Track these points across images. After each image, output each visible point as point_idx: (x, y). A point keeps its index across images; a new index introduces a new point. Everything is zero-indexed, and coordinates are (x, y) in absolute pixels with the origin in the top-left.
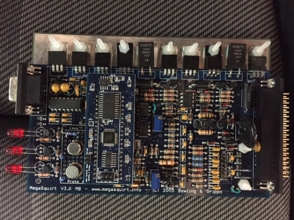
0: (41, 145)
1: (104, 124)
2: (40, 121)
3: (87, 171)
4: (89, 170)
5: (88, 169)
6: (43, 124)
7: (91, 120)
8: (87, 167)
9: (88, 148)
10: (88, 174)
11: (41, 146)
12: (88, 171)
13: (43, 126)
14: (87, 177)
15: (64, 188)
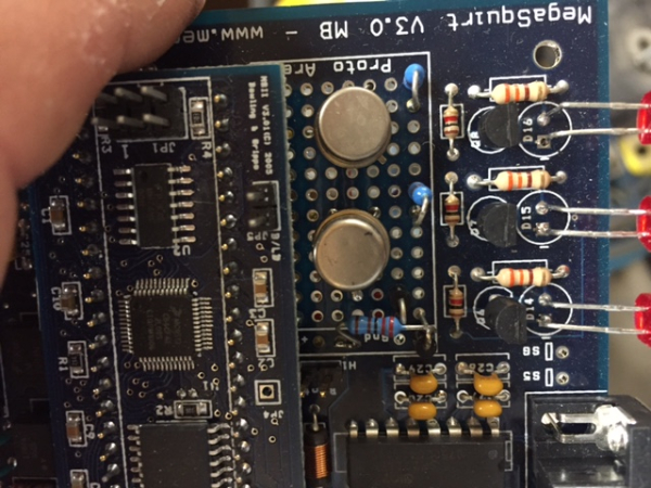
0: (543, 246)
1: (202, 395)
2: (558, 365)
3: (267, 136)
4: (255, 142)
5: (263, 149)
6: (536, 351)
7: (271, 409)
8: (268, 156)
9: (271, 263)
10: (258, 121)
11: (543, 239)
12: (259, 134)
13: (541, 343)
14: (261, 102)
15: (407, 26)
